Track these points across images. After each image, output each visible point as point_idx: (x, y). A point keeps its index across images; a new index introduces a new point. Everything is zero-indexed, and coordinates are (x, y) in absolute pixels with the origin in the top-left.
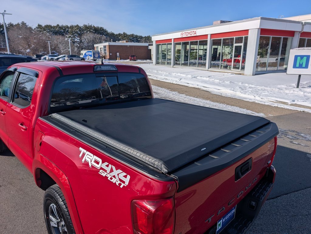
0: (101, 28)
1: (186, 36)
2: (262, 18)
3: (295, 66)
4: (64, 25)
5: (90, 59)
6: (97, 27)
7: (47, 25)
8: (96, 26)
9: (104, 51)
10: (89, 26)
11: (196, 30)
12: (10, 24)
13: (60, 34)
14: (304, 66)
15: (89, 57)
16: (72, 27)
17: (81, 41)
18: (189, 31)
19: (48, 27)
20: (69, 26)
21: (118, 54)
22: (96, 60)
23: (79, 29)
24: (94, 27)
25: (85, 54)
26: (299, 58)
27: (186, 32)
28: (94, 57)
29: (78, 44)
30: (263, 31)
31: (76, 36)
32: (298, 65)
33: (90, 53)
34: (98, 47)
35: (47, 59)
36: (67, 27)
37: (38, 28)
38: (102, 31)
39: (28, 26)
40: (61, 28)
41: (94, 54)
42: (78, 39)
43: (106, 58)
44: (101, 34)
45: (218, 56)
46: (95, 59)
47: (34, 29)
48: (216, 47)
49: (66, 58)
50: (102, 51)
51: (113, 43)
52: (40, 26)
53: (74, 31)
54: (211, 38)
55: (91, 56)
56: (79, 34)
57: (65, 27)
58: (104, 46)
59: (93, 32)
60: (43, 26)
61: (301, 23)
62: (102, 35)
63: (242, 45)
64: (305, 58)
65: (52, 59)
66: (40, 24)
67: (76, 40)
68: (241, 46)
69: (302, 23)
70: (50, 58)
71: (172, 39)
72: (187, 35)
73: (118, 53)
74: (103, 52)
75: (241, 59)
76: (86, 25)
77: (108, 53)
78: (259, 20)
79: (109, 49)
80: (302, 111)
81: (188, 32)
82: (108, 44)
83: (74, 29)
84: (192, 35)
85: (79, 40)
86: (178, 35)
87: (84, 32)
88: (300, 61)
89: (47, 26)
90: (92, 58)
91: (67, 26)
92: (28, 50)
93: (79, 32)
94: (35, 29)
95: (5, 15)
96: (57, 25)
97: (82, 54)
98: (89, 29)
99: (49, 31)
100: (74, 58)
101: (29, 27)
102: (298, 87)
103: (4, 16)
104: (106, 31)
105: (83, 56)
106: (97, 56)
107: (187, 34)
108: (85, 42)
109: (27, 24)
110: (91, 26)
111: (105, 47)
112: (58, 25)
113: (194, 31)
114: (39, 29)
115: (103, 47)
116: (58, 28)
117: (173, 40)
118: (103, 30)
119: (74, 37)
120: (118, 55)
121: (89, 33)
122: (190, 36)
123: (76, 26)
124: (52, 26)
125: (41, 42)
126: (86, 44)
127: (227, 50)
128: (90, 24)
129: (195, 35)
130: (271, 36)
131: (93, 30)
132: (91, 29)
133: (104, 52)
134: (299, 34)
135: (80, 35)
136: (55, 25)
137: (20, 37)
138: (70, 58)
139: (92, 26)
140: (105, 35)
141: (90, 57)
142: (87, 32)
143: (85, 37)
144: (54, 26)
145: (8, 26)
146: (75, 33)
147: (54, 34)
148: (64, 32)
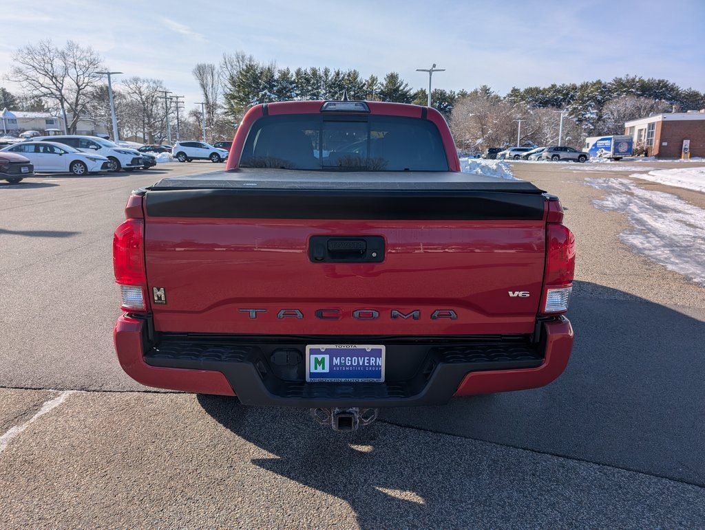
0: (660, 82)
4: (568, 84)
5: (605, 156)
6: (649, 80)
7: (531, 89)
8: (646, 80)
9: (648, 136)
10: (628, 80)
13: (553, 105)
15: (602, 151)
16: (584, 87)
17: (601, 117)
19: (531, 92)
20: (579, 84)
21: (686, 143)
22: (621, 158)
23: (600, 89)
24: (642, 80)
25: (595, 145)
28: (616, 151)
29: (592, 123)
31: (591, 106)
33: (607, 141)
34: (634, 127)
35: (507, 156)
36: (574, 88)
37: (511, 96)
38: (661, 88)
39: (493, 94)
40: (559, 91)
41: (616, 144)
42: (592, 114)
43: (649, 154)
44: (656, 96)
46: (618, 156)
47: (502, 99)
49: (545, 154)
50: (643, 138)
51: (675, 116)
52: (515, 92)
53: (588, 96)
55: (608, 149)
56: (598, 101)
57: (568, 89)
58: (649, 125)
59: (634, 94)
60: (522, 90)
62: (660, 100)
65: (517, 157)
66: (516, 88)
67: (589, 115)
70: (513, 154)
73: (689, 141)
74: (644, 140)
76: (621, 79)
77: (658, 141)
79: (662, 130)
82: (661, 120)
83: (589, 91)
85: (594, 116)
87: (611, 96)
89: (529, 91)
90: (610, 154)
91: (574, 85)
92: (479, 141)
93: (599, 98)
94: (505, 98)
96: (552, 85)
97: (588, 144)
98: (626, 87)
99: (533, 100)
100: (563, 155)
101: (495, 95)
103: (431, 75)
104: (672, 89)
105: (588, 149)
106: (624, 148)
108: (609, 118)
109: (490, 91)
110: (633, 80)
111: (651, 126)
112: (554, 86)
114: (513, 98)
115: (646, 127)
116: (552, 92)
118: (665, 86)
119: (585, 109)
120: (688, 147)
121: (625, 97)
123: (594, 85)
124: (541, 89)
126: (611, 124)
128: (631, 76)
131: (637, 89)
132: (632, 87)
133: (648, 140)
135: (600, 104)
136: (547, 86)
138: (552, 154)
139: (637, 79)
140: (667, 99)
141: (605, 151)
142: (620, 95)
143: (612, 107)
144: (544, 89)
145: (457, 97)
146: (589, 100)
147: (540, 106)
148: (564, 100)
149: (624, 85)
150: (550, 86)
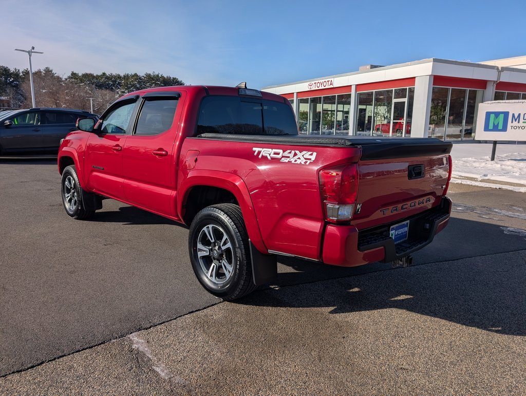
0: (174, 79)
1: (317, 88)
2: (435, 60)
3: (486, 129)
4: (114, 74)
6: (167, 77)
7: (87, 74)
8: (165, 76)
10: (154, 75)
11: (332, 79)
12: (27, 71)
13: (106, 88)
14: (500, 127)
16: (126, 77)
18: (322, 81)
19: (88, 77)
20: (122, 75)
23: (138, 79)
24: (163, 77)
26: (492, 116)
27: (317, 82)
30: (437, 80)
32: (491, 127)
36: (119, 77)
37: (72, 78)
38: (176, 84)
39: (55, 75)
40: (108, 78)
45: (366, 122)
47: (64, 79)
48: (364, 107)
52: (74, 75)
53: (130, 84)
54: (356, 91)
57: (115, 77)
59: (160, 85)
60: (80, 75)
61: (496, 68)
63: (406, 100)
64: (502, 116)
66: (75, 72)
68: (405, 102)
69: (498, 68)
71: (293, 93)
72: (318, 86)
75: (404, 121)
76: (150, 74)
78: (431, 64)
80: (498, 188)
81: (319, 81)
83: (131, 80)
84: (327, 87)
86: (304, 87)
87: (145, 85)
88: (494, 120)
89: (86, 76)
91: (119, 75)
94: (66, 79)
95: (32, 53)
98: (154, 80)
99: (90, 83)
102: (493, 159)
104: (181, 84)
107: (318, 84)
109: (53, 72)
110: (158, 76)
112: (104, 74)
113: (330, 80)
114: (73, 80)
116: (104, 79)
117: (295, 95)
118: (178, 82)
121: (154, 87)
122: (323, 88)
123: (133, 76)
124: (95, 75)
125: (76, 100)
127: (382, 110)
128: (156, 73)
129: (331, 86)
130: (451, 88)
131: (161, 82)
132: (158, 80)
134: (493, 86)
136: (100, 73)
137: (44, 91)
139: (160, 76)
142: (151, 85)
144: (97, 75)
145: (21, 74)
146: (132, 87)
147: (96, 88)
148: (114, 85)
149: (152, 79)
150: (102, 73)
